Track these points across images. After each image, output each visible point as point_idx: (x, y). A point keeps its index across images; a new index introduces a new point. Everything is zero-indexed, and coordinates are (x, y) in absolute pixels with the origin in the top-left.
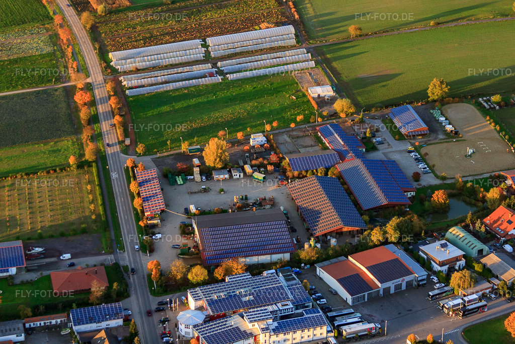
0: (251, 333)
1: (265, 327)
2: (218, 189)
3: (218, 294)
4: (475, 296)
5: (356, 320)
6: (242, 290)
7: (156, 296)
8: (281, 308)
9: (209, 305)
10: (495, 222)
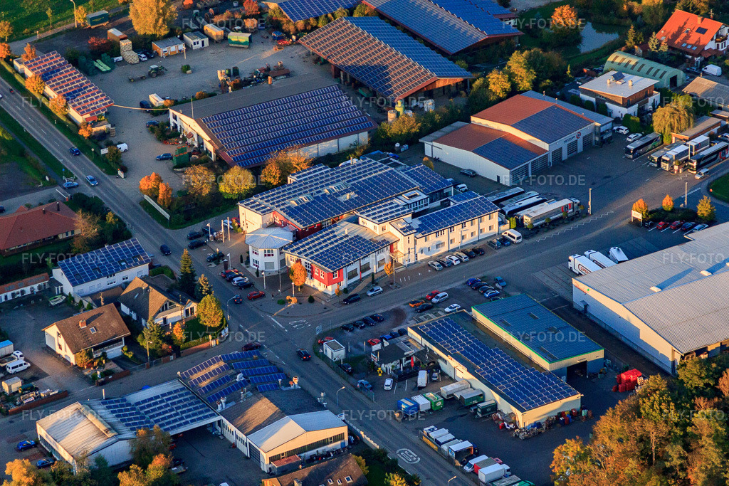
0: (385, 240)
1: (404, 226)
2: (179, 68)
3: (297, 199)
4: (703, 138)
5: (535, 200)
6: (333, 187)
7: (175, 229)
8: (409, 202)
9: (290, 215)
10: (676, 36)
